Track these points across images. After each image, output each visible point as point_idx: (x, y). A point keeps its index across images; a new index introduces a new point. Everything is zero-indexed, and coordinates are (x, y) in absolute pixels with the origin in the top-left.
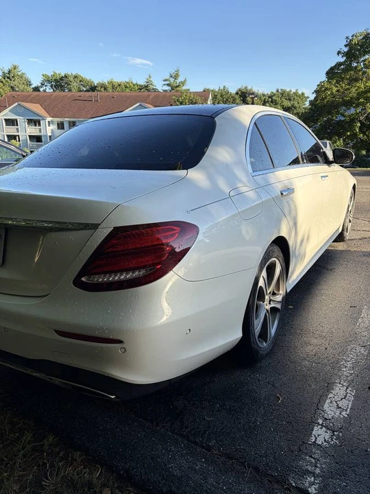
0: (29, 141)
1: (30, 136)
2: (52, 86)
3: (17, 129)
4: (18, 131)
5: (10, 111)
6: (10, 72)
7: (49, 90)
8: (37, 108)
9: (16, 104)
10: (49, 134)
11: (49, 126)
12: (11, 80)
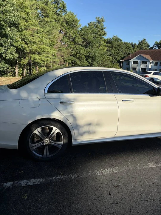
0: (140, 70)
1: (141, 68)
2: (158, 47)
3: (137, 65)
4: (137, 66)
5: (136, 58)
6: (142, 42)
7: (157, 48)
8: (148, 57)
9: (139, 55)
10: (150, 67)
11: (151, 64)
12: (141, 45)
